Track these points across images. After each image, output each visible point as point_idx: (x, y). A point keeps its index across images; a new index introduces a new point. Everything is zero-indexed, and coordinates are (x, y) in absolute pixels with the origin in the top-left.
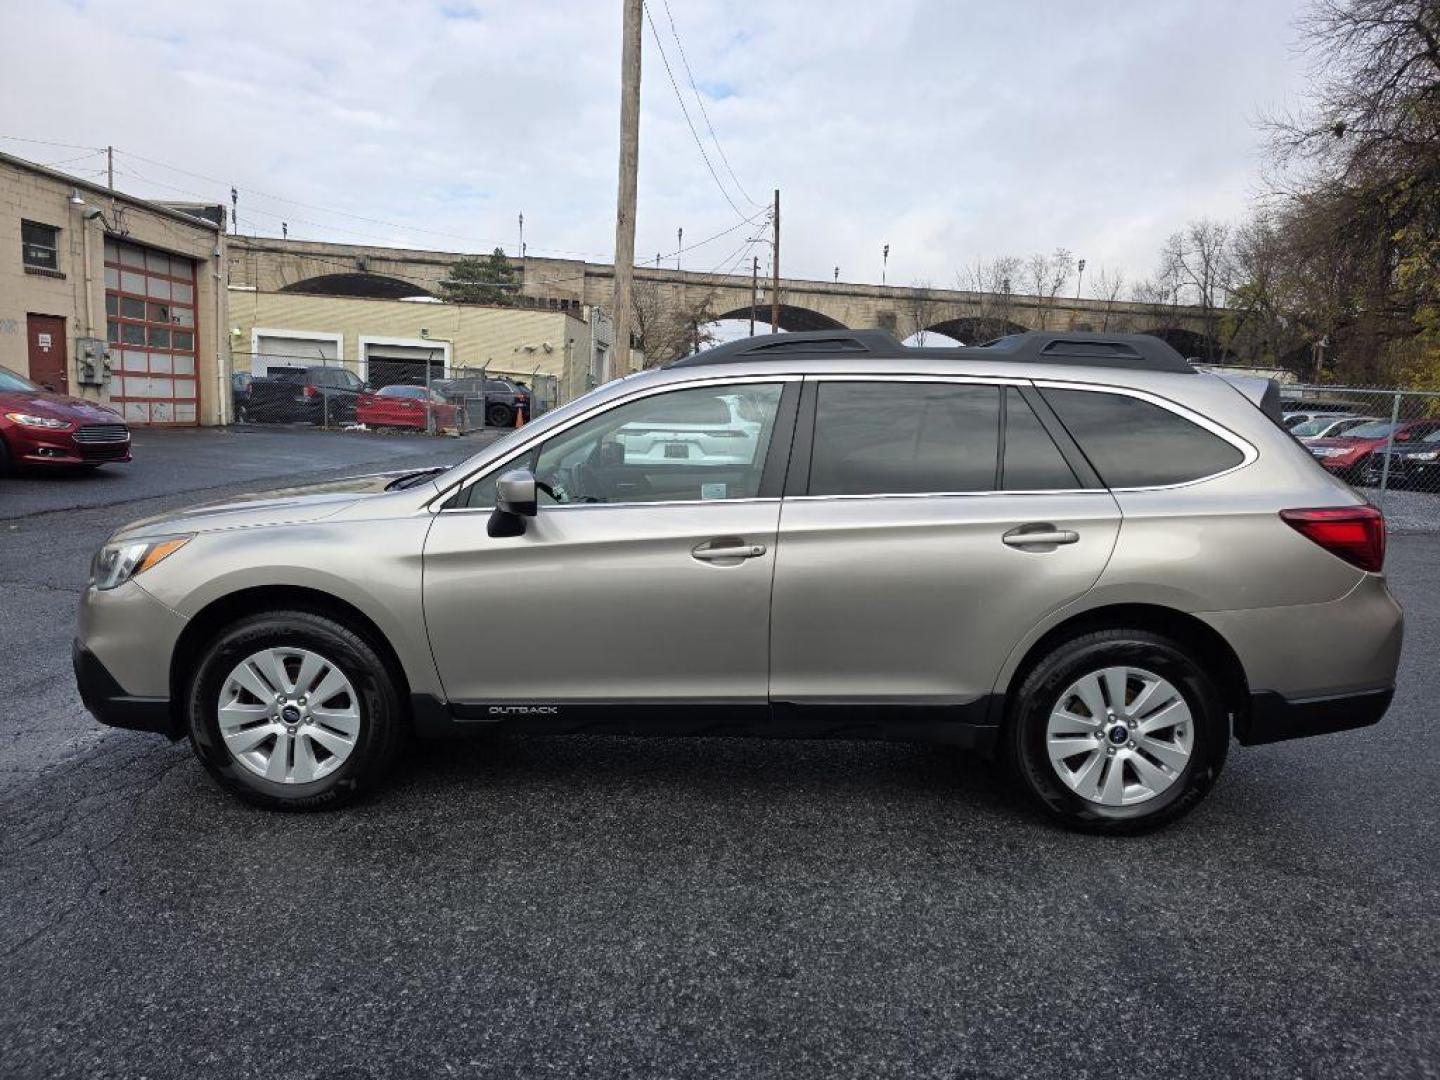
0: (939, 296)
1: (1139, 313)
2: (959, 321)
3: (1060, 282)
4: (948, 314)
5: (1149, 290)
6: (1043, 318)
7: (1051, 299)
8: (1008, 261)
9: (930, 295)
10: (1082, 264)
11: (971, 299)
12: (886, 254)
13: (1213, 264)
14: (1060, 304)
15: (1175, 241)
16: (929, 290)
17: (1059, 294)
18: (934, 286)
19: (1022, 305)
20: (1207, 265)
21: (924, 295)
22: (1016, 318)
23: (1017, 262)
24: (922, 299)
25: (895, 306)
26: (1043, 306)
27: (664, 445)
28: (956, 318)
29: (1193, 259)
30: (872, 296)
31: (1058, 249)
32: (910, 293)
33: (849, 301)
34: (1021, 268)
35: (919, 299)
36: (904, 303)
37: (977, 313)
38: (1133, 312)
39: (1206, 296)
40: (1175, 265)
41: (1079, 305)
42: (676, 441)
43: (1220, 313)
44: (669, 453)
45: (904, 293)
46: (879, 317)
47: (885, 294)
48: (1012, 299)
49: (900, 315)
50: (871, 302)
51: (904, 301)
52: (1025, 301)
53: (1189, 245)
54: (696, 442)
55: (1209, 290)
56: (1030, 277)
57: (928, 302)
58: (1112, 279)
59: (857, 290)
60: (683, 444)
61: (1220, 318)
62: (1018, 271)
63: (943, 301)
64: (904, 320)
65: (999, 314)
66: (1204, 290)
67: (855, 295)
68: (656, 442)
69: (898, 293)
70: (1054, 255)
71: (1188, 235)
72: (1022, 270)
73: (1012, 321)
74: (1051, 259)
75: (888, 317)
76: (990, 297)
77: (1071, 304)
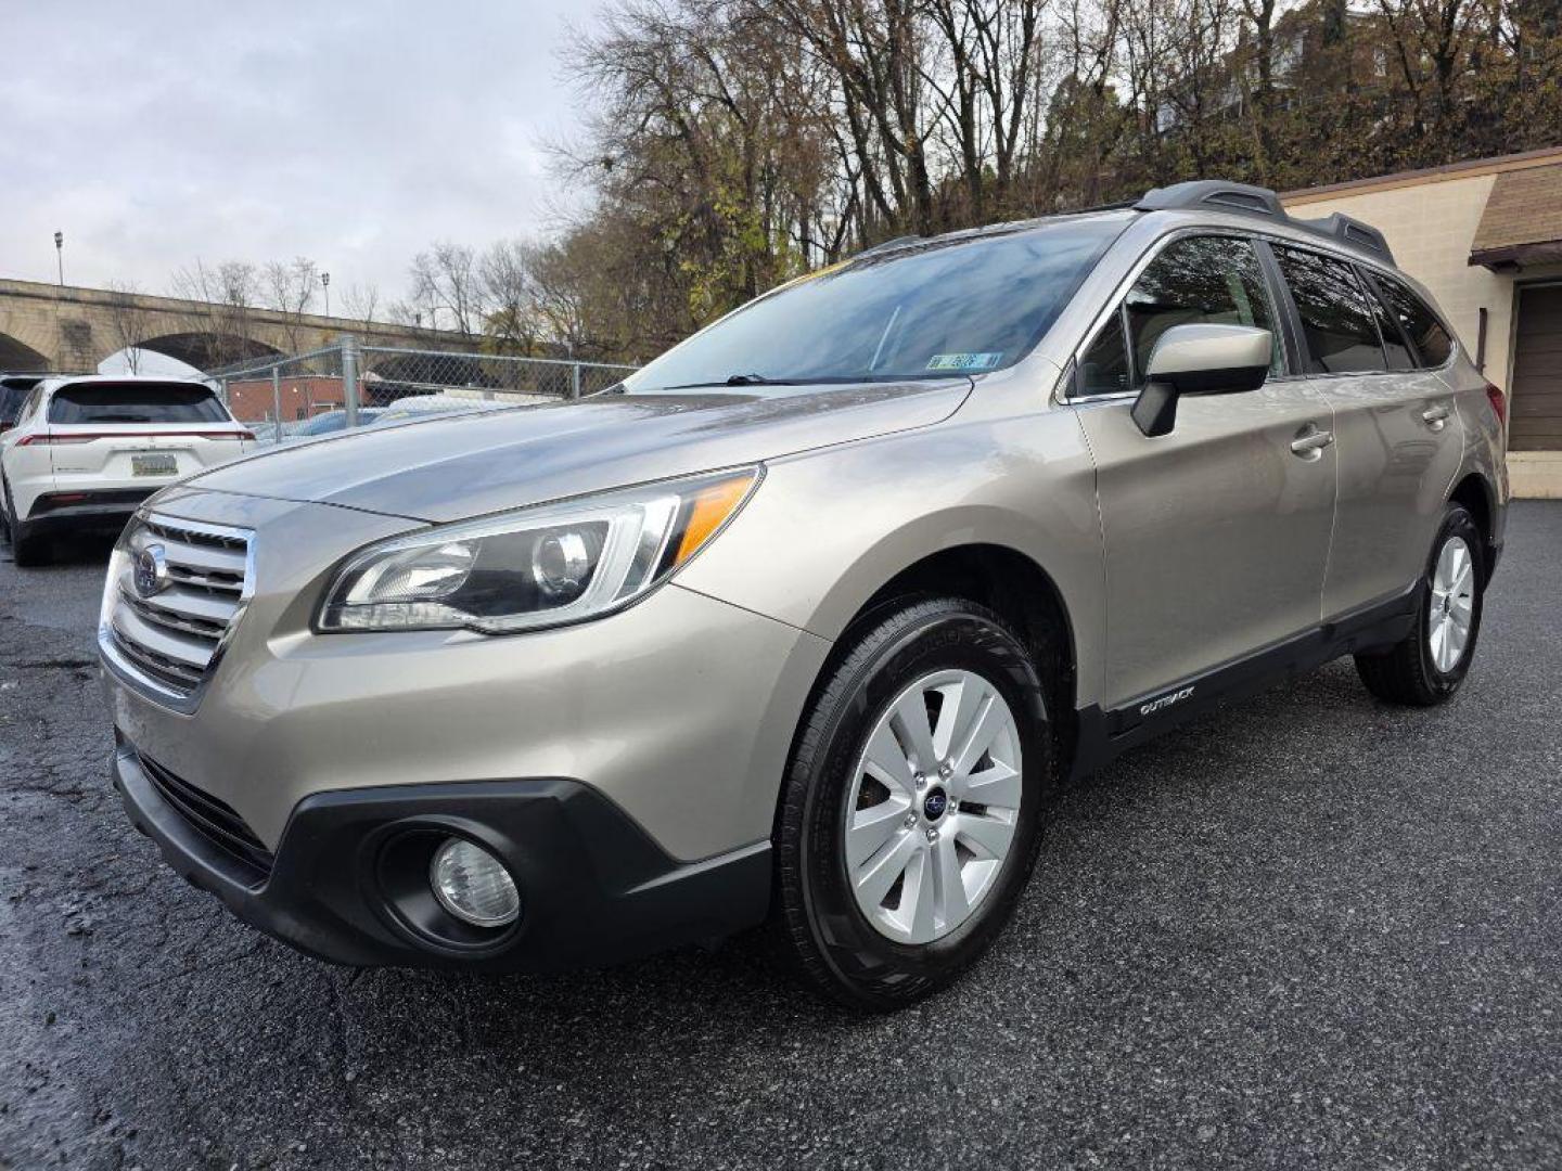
0: (148, 303)
1: (400, 336)
2: (184, 337)
3: (305, 297)
4: (169, 327)
5: (406, 312)
6: (292, 336)
7: (299, 315)
8: (235, 266)
9: (136, 301)
10: (326, 277)
11: (197, 311)
12: (59, 244)
13: (463, 287)
14: (308, 321)
15: (421, 260)
16: (134, 295)
17: (306, 311)
18: (140, 290)
19: (264, 321)
20: (458, 290)
21: (128, 301)
22: (261, 335)
23: (247, 269)
24: (124, 306)
25: (85, 313)
26: (291, 324)
27: (130, 456)
28: (177, 331)
29: (443, 281)
30: (47, 298)
31: (298, 258)
32: (108, 298)
33: (10, 302)
34: (254, 276)
35: (121, 305)
36: (99, 310)
37: (206, 326)
38: (393, 335)
39: (462, 323)
40: (426, 286)
41: (331, 324)
42: (153, 449)
43: (479, 339)
44: (140, 469)
45: (96, 298)
46: (64, 328)
47: (68, 297)
48: (249, 313)
49: (95, 326)
50: (48, 306)
51: (100, 307)
52: (266, 316)
53: (435, 267)
54: (189, 450)
55: (463, 314)
56: (267, 287)
57: (136, 311)
58: (365, 296)
59: (21, 289)
60: (166, 454)
61: (479, 344)
62: (252, 281)
63: (156, 310)
64: (103, 329)
65: (236, 330)
66: (460, 315)
67: (18, 295)
68: (115, 452)
69: (87, 296)
70: (294, 265)
71: (433, 257)
72: (256, 280)
73: (254, 338)
74: (290, 268)
75: (77, 327)
76: (220, 309)
77: (322, 322)
